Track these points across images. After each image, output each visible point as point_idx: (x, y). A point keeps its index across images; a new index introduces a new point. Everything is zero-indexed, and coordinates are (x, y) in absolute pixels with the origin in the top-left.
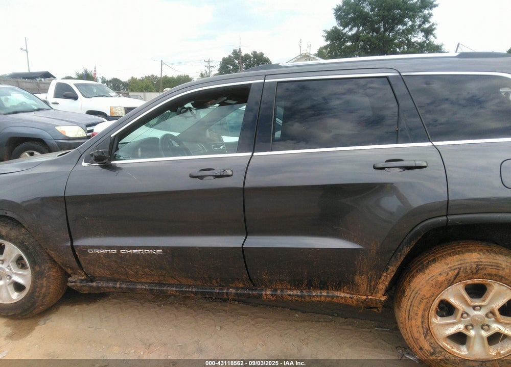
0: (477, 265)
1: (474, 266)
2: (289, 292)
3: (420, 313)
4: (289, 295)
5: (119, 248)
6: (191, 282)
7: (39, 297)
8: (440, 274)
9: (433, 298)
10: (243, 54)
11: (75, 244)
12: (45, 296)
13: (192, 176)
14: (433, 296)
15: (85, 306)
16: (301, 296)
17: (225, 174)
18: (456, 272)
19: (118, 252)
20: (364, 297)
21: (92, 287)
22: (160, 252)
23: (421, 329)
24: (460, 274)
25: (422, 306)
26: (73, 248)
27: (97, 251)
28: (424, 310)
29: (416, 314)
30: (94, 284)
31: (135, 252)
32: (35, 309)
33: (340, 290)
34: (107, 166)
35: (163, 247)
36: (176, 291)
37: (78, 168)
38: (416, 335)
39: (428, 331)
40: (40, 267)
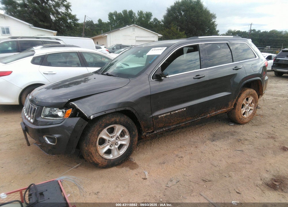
5: (170, 112)
13: (194, 78)
17: (203, 76)
19: (171, 113)
20: (229, 109)
22: (185, 109)
26: (153, 117)
27: (162, 116)
31: (177, 112)
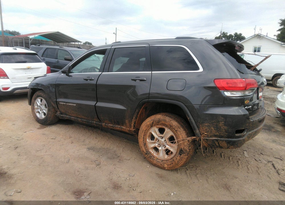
0: (159, 120)
1: (158, 120)
2: (110, 125)
3: (142, 136)
4: (109, 126)
5: (66, 102)
6: (84, 117)
7: (48, 117)
8: (148, 122)
9: (147, 131)
10: (228, 35)
11: (57, 100)
12: (50, 118)
13: (84, 79)
14: (146, 130)
15: (64, 125)
16: (113, 127)
17: (92, 79)
18: (153, 121)
19: (66, 104)
20: (129, 129)
21: (61, 116)
22: (75, 105)
23: (143, 143)
24: (154, 122)
25: (143, 134)
26: (56, 101)
27: (61, 103)
28: (144, 135)
29: (141, 137)
30: (62, 115)
31: (70, 104)
32: (47, 122)
33: (123, 126)
34: (68, 75)
35: (76, 103)
36: (81, 120)
37: (61, 75)
38: (141, 145)
39: (145, 144)
40: (49, 107)
